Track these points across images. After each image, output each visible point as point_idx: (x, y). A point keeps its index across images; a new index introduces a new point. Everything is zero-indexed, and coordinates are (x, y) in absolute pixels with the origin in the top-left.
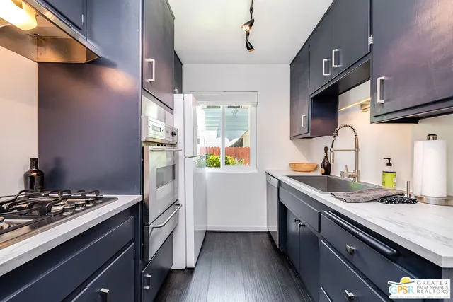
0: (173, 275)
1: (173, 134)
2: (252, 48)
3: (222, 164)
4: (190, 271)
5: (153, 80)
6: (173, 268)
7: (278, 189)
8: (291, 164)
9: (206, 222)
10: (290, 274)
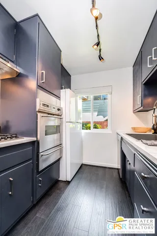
0: (60, 183)
1: (59, 110)
2: (102, 59)
3: (92, 128)
4: (68, 183)
5: (44, 81)
6: (60, 179)
7: (121, 142)
8: (132, 128)
9: (82, 159)
10: (126, 194)
